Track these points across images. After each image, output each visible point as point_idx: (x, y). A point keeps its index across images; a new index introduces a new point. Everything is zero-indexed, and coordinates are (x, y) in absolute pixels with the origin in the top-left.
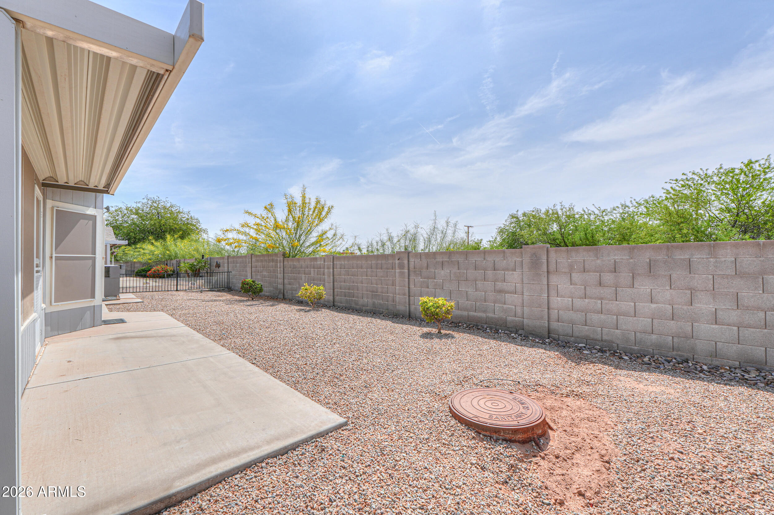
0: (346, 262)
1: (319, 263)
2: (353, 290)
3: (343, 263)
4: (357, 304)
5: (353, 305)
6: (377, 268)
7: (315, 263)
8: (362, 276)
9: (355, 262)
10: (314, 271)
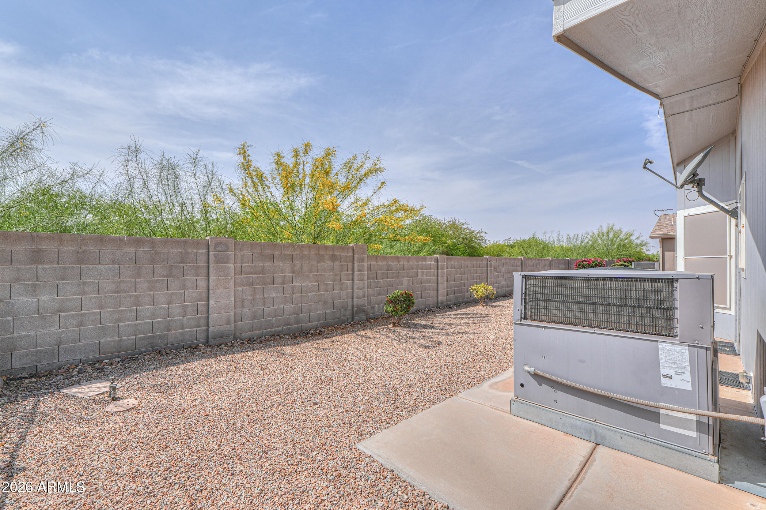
0: (456, 263)
1: (428, 263)
2: (461, 287)
3: (453, 263)
4: (463, 298)
5: (461, 300)
6: (477, 268)
7: (424, 263)
8: (467, 274)
9: (463, 262)
10: (423, 272)
